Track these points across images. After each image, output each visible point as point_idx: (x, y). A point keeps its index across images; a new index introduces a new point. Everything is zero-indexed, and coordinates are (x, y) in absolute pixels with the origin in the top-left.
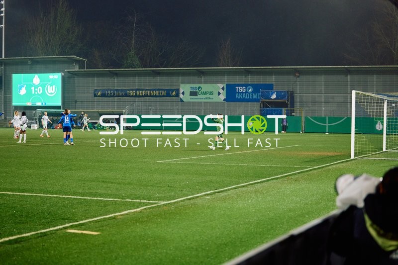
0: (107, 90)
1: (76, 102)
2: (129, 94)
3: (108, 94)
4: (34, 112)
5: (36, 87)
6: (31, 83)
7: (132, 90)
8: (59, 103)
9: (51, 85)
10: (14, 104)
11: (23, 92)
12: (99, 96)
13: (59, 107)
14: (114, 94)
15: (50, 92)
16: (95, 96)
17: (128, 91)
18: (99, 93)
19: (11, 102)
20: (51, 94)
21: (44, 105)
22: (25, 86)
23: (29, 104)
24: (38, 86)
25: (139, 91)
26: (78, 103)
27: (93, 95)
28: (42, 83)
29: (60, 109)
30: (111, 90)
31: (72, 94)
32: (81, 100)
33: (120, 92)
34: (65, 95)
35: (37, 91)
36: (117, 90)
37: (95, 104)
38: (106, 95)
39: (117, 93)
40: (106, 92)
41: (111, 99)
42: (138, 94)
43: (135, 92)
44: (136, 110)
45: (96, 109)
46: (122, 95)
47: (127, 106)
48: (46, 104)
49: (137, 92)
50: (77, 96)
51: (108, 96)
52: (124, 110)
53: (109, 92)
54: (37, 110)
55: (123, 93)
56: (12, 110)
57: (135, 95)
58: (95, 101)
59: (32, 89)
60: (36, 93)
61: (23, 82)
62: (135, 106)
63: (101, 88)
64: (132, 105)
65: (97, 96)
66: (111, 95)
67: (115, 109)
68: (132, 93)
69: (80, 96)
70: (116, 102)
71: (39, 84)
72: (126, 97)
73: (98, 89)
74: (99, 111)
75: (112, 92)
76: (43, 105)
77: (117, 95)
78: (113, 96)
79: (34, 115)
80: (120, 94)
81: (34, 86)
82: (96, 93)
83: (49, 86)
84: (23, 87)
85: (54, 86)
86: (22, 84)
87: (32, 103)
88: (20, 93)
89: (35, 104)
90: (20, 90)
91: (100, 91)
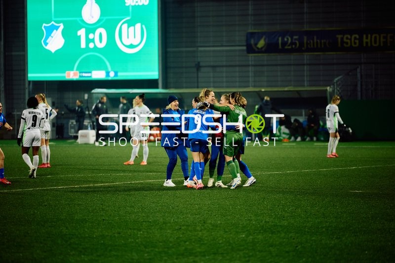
0: (283, 34)
1: (198, 67)
2: (342, 42)
3: (284, 44)
4: (86, 96)
5: (91, 29)
6: (78, 19)
7: (351, 32)
8: (154, 73)
9: (131, 24)
10: (33, 75)
12: (260, 51)
13: (152, 83)
14: (302, 44)
15: (128, 43)
16: (251, 49)
17: (339, 37)
18: (261, 43)
19: (24, 70)
20: (131, 46)
21: (112, 76)
22: (62, 27)
23: (73, 75)
24: (95, 26)
25: (369, 35)
26: (203, 70)
27: (245, 48)
28: (105, 18)
29: (157, 87)
30: (292, 34)
31: (186, 47)
32: (212, 64)
33: (317, 39)
34: (168, 50)
35: (93, 41)
36: (309, 34)
37: (249, 72)
38: (280, 47)
39: (310, 42)
40: (278, 40)
41: (293, 57)
42: (367, 43)
43: (357, 36)
44: (361, 85)
45: (252, 86)
46: (323, 46)
47: (338, 76)
48: (119, 74)
49: (365, 36)
50: (201, 51)
51: (284, 51)
52: (328, 88)
53: (288, 39)
54: (93, 91)
55: (325, 41)
56: (27, 91)
57: (357, 44)
58: (250, 63)
59: (80, 36)
60: (91, 45)
61: (55, 17)
62: (359, 75)
63: (265, 29)
64: (350, 73)
65: (254, 52)
66: (294, 46)
67: (306, 85)
68: (351, 40)
69: (210, 51)
70: (305, 67)
71: (99, 21)
72: (334, 53)
73: (258, 33)
74: (261, 91)
75: (295, 39)
76: (110, 78)
77: (310, 46)
78: (299, 50)
79: (86, 106)
80: (317, 42)
81: (84, 27)
82: (252, 42)
83: (125, 26)
84: (55, 31)
85: (138, 26)
86: (53, 22)
87: (80, 73)
88: (47, 48)
89: (89, 75)
90: (47, 38)
91: (262, 37)
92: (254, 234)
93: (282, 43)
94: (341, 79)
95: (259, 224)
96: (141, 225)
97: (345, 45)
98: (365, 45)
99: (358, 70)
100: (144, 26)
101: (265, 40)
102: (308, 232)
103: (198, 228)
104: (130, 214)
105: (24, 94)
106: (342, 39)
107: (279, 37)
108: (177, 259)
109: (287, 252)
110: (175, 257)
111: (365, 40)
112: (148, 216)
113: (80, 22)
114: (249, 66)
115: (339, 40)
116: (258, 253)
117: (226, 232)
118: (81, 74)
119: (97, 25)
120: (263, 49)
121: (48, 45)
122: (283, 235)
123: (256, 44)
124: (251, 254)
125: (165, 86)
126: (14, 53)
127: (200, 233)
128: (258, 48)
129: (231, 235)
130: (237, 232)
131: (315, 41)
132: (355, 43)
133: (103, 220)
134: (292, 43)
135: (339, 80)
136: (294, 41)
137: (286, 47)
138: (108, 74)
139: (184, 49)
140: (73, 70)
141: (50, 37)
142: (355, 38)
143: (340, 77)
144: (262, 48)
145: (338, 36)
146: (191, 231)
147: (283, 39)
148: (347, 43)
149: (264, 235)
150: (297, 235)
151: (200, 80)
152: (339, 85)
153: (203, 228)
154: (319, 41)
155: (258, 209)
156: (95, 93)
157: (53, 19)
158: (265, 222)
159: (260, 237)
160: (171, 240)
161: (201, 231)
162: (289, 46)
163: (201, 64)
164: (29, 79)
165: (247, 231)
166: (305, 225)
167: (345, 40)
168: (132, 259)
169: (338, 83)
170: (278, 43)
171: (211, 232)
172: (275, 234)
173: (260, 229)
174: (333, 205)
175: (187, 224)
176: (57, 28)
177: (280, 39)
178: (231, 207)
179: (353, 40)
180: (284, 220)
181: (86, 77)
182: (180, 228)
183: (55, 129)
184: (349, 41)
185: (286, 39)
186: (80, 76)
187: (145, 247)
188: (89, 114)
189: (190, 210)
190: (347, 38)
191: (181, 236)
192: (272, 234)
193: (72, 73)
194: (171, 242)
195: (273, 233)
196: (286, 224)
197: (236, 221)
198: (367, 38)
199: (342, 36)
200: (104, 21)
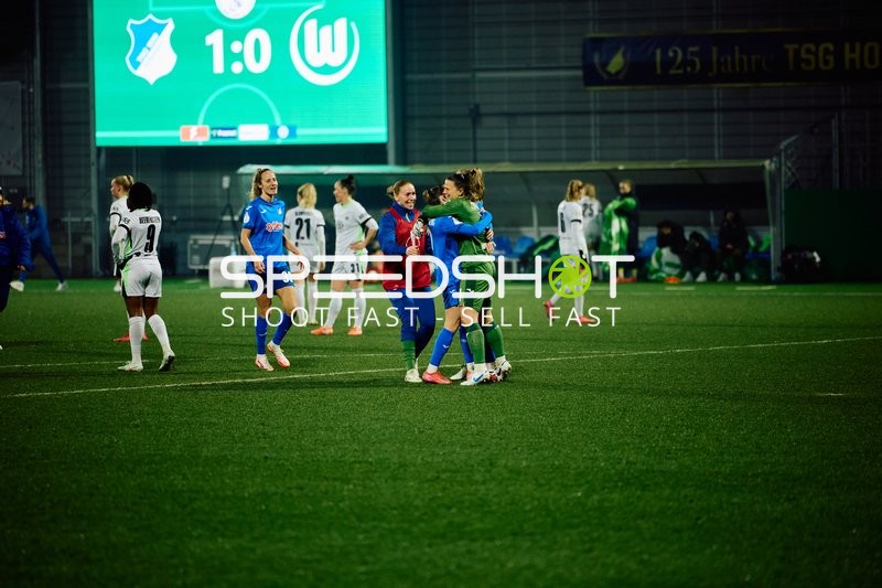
0: (666, 42)
1: (476, 116)
2: (798, 59)
3: (668, 63)
4: (226, 182)
5: (235, 32)
6: (206, 8)
7: (817, 38)
8: (375, 128)
9: (324, 19)
10: (107, 134)
11: (157, 61)
12: (614, 80)
13: (372, 153)
15: (317, 62)
16: (592, 76)
17: (791, 47)
18: (617, 63)
19: (86, 123)
20: (326, 70)
21: (283, 137)
22: (170, 26)
23: (195, 135)
24: (243, 25)
25: (858, 45)
26: (487, 121)
27: (579, 73)
28: (268, 6)
29: (384, 161)
30: (685, 42)
31: (449, 71)
32: (506, 108)
33: (741, 52)
34: (409, 77)
35: (240, 57)
36: (724, 41)
37: (589, 126)
38: (659, 70)
39: (726, 60)
40: (654, 54)
41: (687, 93)
42: (852, 61)
43: (831, 47)
44: (841, 156)
45: (596, 159)
46: (754, 69)
47: (788, 135)
48: (299, 132)
49: (847, 47)
50: (482, 81)
51: (666, 80)
52: (767, 163)
53: (675, 52)
54: (242, 170)
55: (759, 57)
56: (94, 170)
57: (831, 66)
58: (592, 107)
59: (211, 46)
60: (237, 68)
61: (155, 5)
62: (835, 134)
63: (624, 31)
64: (816, 130)
65: (600, 82)
66: (689, 69)
67: (716, 155)
68: (816, 54)
69: (501, 81)
70: (716, 115)
71: (254, 12)
72: (781, 84)
73: (611, 39)
74: (617, 170)
75: (693, 53)
76: (278, 142)
77: (726, 68)
78: (702, 78)
79: (224, 203)
80: (741, 60)
81: (220, 27)
82: (596, 59)
83: (313, 23)
84: (155, 35)
85: (341, 24)
86: (150, 16)
87: (212, 129)
88: (139, 72)
89: (232, 133)
90: (137, 51)
91: (617, 49)
92: (604, 488)
93: (662, 62)
94: (795, 141)
95: (614, 468)
96: (351, 469)
97: (804, 67)
98: (847, 66)
99: (834, 123)
100: (353, 25)
101: (624, 55)
102: (724, 486)
103: (478, 477)
104: (324, 445)
105: (88, 177)
106: (797, 52)
107: (656, 48)
108: (430, 546)
109: (678, 531)
110: (426, 542)
111: (848, 55)
112: (365, 451)
113: (211, 16)
114: (588, 113)
115: (791, 55)
116: (611, 533)
117: (540, 485)
118: (214, 133)
119: (251, 22)
120: (621, 77)
121: (140, 68)
122: (667, 492)
123: (605, 64)
124: (595, 535)
125: (403, 159)
126: (64, 86)
127: (482, 488)
128: (609, 73)
129: (552, 493)
130: (565, 486)
131: (737, 56)
132: (826, 62)
133: (266, 458)
134: (685, 63)
135: (789, 144)
136: (689, 57)
137: (672, 72)
138: (274, 131)
139: (444, 76)
140: (196, 124)
141: (144, 50)
142: (827, 51)
143: (793, 138)
144: (618, 73)
145: (786, 46)
146: (461, 484)
147: (664, 53)
148: (808, 62)
149: (626, 493)
150: (698, 492)
151: (480, 144)
152: (792, 156)
153: (488, 475)
154: (745, 58)
155: (612, 434)
156: (246, 174)
157: (151, 9)
158: (627, 463)
159: (616, 496)
160: (417, 502)
161: (484, 483)
162: (678, 68)
163: (483, 109)
164: (99, 143)
165: (587, 482)
166: (716, 469)
167: (803, 55)
168: (331, 546)
169: (789, 152)
170: (655, 63)
171: (507, 486)
172: (650, 490)
173: (616, 479)
174: (780, 425)
175: (453, 467)
176: (160, 29)
177: (658, 52)
178: (550, 430)
179: (821, 55)
180: (669, 459)
181: (226, 138)
182: (438, 478)
184: (812, 57)
185: (671, 54)
186: (212, 137)
187: (360, 519)
189: (459, 437)
190: (808, 51)
191: (440, 494)
192: (643, 490)
193: (193, 130)
194: (417, 508)
195: (645, 488)
196: (673, 468)
197: (562, 462)
198: (853, 50)
199: (796, 46)
200: (263, 13)
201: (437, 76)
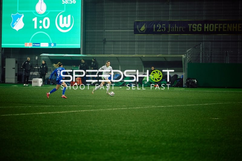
0: (157, 23)
1: (105, 41)
2: (192, 28)
3: (157, 29)
5: (41, 17)
6: (33, 11)
7: (197, 23)
8: (77, 44)
9: (65, 15)
10: (5, 44)
11: (19, 25)
12: (142, 33)
13: (76, 51)
14: (167, 29)
16: (136, 31)
17: (190, 25)
18: (143, 28)
20: (65, 28)
21: (52, 46)
22: (23, 16)
24: (43, 16)
25: (208, 25)
26: (107, 43)
27: (133, 31)
28: (49, 11)
29: (80, 53)
30: (161, 23)
31: (98, 29)
32: (113, 40)
33: (176, 26)
34: (87, 31)
35: (42, 24)
36: (172, 23)
37: (135, 45)
38: (154, 31)
39: (172, 28)
40: (153, 26)
41: (162, 37)
43: (201, 25)
44: (202, 54)
45: (137, 54)
46: (180, 31)
47: (189, 48)
48: (57, 45)
50: (106, 32)
51: (156, 33)
52: (183, 56)
53: (159, 26)
54: (41, 55)
55: (181, 27)
56: (1, 54)
59: (34, 21)
60: (41, 27)
62: (201, 48)
63: (145, 20)
64: (196, 47)
65: (138, 33)
66: (162, 30)
67: (169, 53)
68: (197, 27)
69: (112, 32)
70: (169, 43)
71: (45, 13)
72: (187, 35)
73: (141, 22)
74: (143, 57)
75: (163, 26)
76: (51, 47)
77: (172, 30)
78: (166, 33)
79: (36, 64)
80: (176, 28)
81: (36, 16)
82: (138, 27)
84: (19, 18)
85: (69, 16)
86: (18, 13)
87: (33, 44)
88: (14, 28)
89: (39, 45)
90: (14, 23)
91: (143, 24)
93: (155, 28)
94: (191, 50)
97: (193, 30)
98: (205, 30)
99: (201, 45)
101: (145, 26)
106: (192, 26)
113: (34, 13)
114: (135, 41)
115: (190, 27)
119: (45, 15)
123: (140, 29)
125: (84, 53)
128: (141, 31)
132: (199, 29)
134: (161, 28)
135: (189, 51)
137: (158, 31)
139: (96, 31)
140: (29, 42)
142: (199, 26)
144: (143, 31)
147: (156, 26)
148: (194, 29)
151: (105, 49)
157: (18, 11)
162: (160, 30)
163: (107, 40)
164: (2, 47)
167: (193, 27)
169: (189, 53)
170: (153, 28)
176: (20, 17)
177: (154, 25)
183: (17, 77)
184: (196, 28)
185: (158, 26)
186: (33, 46)
188: (38, 68)
190: (195, 26)
193: (28, 44)
198: (206, 26)
199: (191, 25)
200: (48, 13)
201: (94, 31)
